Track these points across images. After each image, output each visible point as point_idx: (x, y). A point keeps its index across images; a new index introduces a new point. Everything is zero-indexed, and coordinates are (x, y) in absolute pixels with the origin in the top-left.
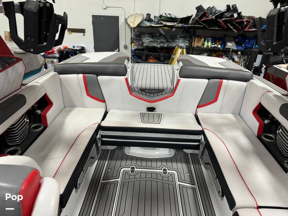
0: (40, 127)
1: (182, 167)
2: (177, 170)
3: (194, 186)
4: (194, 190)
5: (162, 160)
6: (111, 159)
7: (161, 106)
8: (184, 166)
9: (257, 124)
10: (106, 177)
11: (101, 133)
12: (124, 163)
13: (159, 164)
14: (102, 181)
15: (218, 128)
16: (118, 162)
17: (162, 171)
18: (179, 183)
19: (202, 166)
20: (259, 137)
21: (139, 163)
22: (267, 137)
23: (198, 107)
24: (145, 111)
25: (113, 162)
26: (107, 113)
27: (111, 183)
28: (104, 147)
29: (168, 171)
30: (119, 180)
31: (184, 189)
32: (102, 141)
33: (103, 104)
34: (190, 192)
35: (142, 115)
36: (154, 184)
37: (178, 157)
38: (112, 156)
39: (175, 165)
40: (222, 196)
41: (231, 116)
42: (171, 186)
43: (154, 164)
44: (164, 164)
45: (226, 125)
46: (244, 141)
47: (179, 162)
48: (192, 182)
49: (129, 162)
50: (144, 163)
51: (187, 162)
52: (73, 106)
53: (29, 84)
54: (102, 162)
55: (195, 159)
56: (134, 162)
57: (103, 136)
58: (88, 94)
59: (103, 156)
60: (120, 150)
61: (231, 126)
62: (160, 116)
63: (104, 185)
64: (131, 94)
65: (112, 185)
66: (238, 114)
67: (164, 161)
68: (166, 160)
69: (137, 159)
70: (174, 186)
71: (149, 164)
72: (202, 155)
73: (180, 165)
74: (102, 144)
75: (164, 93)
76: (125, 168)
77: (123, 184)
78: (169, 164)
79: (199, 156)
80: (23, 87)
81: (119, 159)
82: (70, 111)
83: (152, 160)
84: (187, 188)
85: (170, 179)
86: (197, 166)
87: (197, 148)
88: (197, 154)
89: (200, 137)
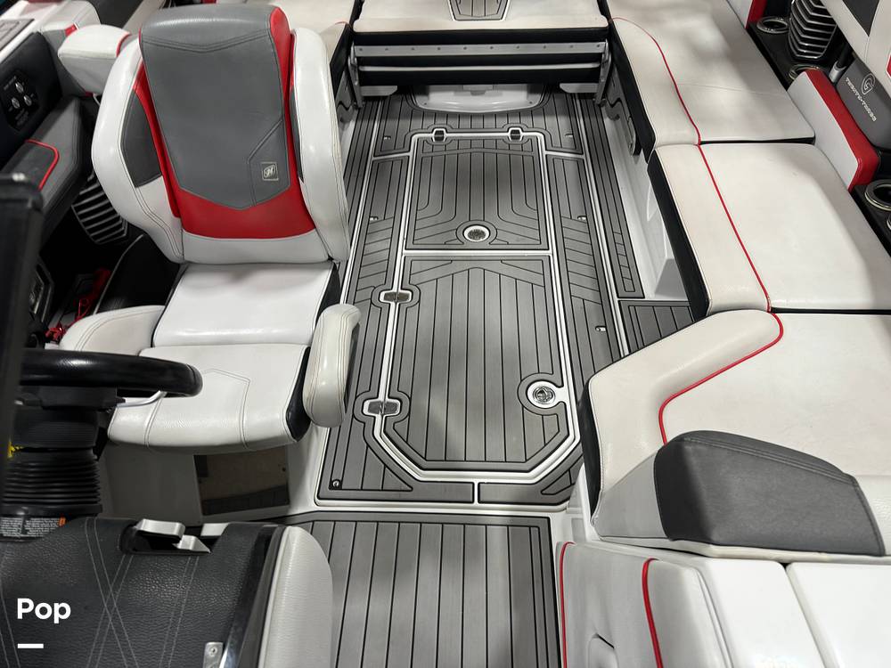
1: (559, 125)
2: (544, 131)
3: (583, 157)
4: (580, 164)
5: (507, 114)
6: (386, 116)
8: (563, 122)
10: (380, 150)
11: (357, 51)
12: (417, 123)
13: (501, 122)
14: (371, 158)
15: (652, 15)
16: (404, 123)
17: (509, 134)
18: (545, 153)
19: (607, 121)
20: (750, 28)
21: (453, 122)
22: (771, 25)
25: (392, 123)
27: (393, 161)
28: (367, 91)
29: (522, 134)
30: (410, 154)
31: (559, 164)
32: (362, 75)
34: (571, 168)
35: (455, 1)
36: (490, 157)
37: (549, 106)
38: (387, 110)
39: (539, 121)
40: (637, 153)
42: (528, 160)
43: (490, 122)
44: (514, 121)
47: (551, 115)
48: (577, 148)
49: (429, 122)
50: (465, 123)
51: (570, 113)
54: (365, 124)
55: (591, 106)
56: (442, 121)
60: (405, 103)
63: (377, 167)
65: (397, 166)
67: (516, 116)
68: (519, 113)
69: (447, 115)
70: (535, 161)
71: (478, 123)
72: (605, 94)
73: (551, 121)
74: (362, 83)
76: (422, 134)
77: (420, 162)
78: (527, 121)
79: (598, 100)
81: (406, 117)
83: (483, 116)
84: (567, 159)
85: (527, 147)
86: (593, 119)
87: (591, 76)
88: (592, 95)
89: (603, 47)
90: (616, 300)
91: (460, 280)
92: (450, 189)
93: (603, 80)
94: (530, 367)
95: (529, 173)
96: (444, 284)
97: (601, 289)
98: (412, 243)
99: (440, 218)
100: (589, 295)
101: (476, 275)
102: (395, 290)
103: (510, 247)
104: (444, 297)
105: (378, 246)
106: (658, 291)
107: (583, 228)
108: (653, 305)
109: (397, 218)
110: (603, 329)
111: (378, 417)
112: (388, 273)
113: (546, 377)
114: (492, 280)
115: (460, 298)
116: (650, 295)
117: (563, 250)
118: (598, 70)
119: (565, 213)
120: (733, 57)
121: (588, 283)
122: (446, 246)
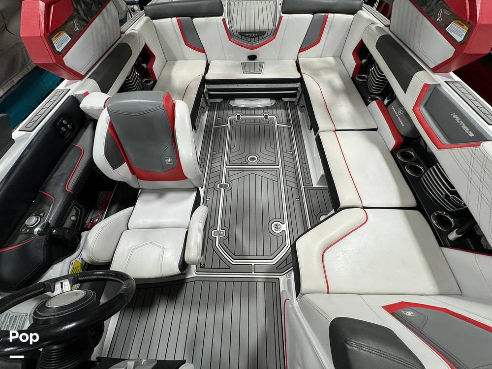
1: (281, 113)
2: (277, 116)
3: (290, 126)
4: (289, 129)
5: (263, 108)
6: (219, 110)
7: (261, 52)
8: (283, 111)
9: (354, 64)
10: (217, 124)
11: (207, 86)
12: (230, 112)
13: (261, 111)
14: (214, 127)
15: (316, 72)
16: (226, 112)
17: (264, 117)
18: (277, 125)
19: (299, 111)
20: (353, 79)
21: (243, 112)
22: (360, 78)
23: (300, 52)
24: (246, 60)
25: (221, 112)
26: (209, 65)
28: (212, 100)
29: (269, 117)
30: (228, 125)
31: (282, 129)
32: (209, 95)
33: (203, 54)
34: (286, 131)
35: (244, 65)
36: (257, 126)
37: (278, 105)
38: (219, 107)
39: (274, 111)
40: (311, 129)
41: (331, 59)
42: (271, 127)
43: (257, 112)
44: (266, 111)
45: (324, 69)
46: (338, 82)
47: (279, 109)
48: (288, 123)
49: (235, 112)
50: (248, 112)
51: (286, 108)
52: (175, 60)
53: (127, 32)
54: (211, 112)
55: (293, 106)
56: (239, 111)
57: (209, 90)
58: (186, 44)
59: (212, 107)
60: (226, 103)
61: (329, 69)
62: (261, 64)
63: (216, 130)
64: (230, 40)
65: (223, 129)
66: (339, 57)
67: (266, 109)
68: (267, 108)
69: (241, 109)
70: (273, 128)
71: (252, 112)
72: (299, 102)
73: (279, 111)
74: (209, 98)
75: (265, 36)
76: (232, 117)
77: (231, 128)
78: (270, 111)
79: (296, 103)
80: (123, 35)
81: (226, 110)
82: (173, 65)
83: (254, 109)
84: (284, 127)
85: (270, 122)
86: (294, 111)
87: (294, 95)
88: (294, 102)
89: (298, 85)
90: (303, 187)
91: (247, 178)
92: (243, 139)
93: (298, 97)
94: (272, 216)
95: (271, 133)
96: (241, 180)
97: (298, 183)
98: (230, 163)
99: (239, 152)
100: (294, 185)
101: (253, 176)
102: (223, 183)
103: (266, 165)
104: (241, 187)
105: (216, 164)
106: (318, 184)
107: (291, 156)
108: (316, 189)
109: (223, 152)
110: (298, 199)
111: (217, 237)
112: (220, 176)
113: (278, 220)
114: (258, 178)
115: (247, 186)
116: (315, 185)
117: (284, 166)
118: (296, 93)
119: (285, 151)
120: (347, 92)
121: (293, 180)
122: (242, 164)
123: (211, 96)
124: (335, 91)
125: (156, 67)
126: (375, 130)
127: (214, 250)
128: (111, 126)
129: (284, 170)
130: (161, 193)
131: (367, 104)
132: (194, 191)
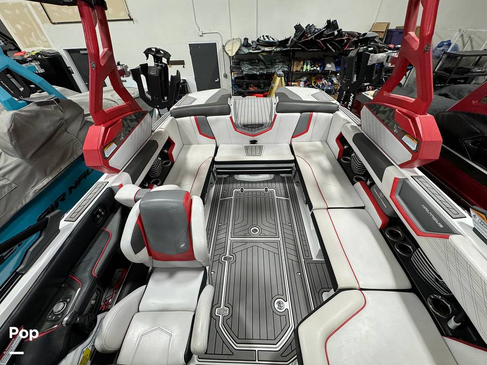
0: (169, 163)
2: (275, 188)
3: (288, 199)
4: (287, 201)
5: (264, 182)
6: (224, 183)
7: (261, 139)
8: (281, 185)
9: (338, 149)
10: (223, 196)
11: (216, 166)
12: (235, 185)
13: (262, 185)
14: (220, 199)
15: (307, 155)
16: (231, 185)
17: (264, 190)
18: (276, 197)
19: (295, 185)
20: (339, 160)
21: (246, 185)
22: (345, 159)
23: (292, 138)
24: (248, 144)
25: (227, 185)
26: (218, 148)
27: (227, 200)
28: (219, 176)
29: (268, 190)
30: (232, 197)
31: (281, 201)
33: (213, 140)
34: (285, 203)
35: (247, 148)
36: (259, 199)
37: (277, 179)
38: (225, 181)
39: (274, 184)
40: (306, 204)
41: (319, 143)
42: (271, 200)
43: (258, 185)
44: (266, 184)
45: (314, 151)
46: (326, 164)
47: (277, 182)
48: (286, 196)
49: (239, 185)
50: (250, 185)
51: (283, 182)
52: (190, 144)
53: (156, 131)
54: (218, 185)
55: (290, 180)
56: (242, 185)
57: (217, 169)
58: (201, 133)
59: (219, 182)
60: (231, 178)
61: (318, 152)
62: (261, 148)
63: (222, 202)
64: (236, 130)
65: (228, 201)
66: (325, 141)
68: (267, 181)
69: (245, 182)
70: (273, 200)
71: (254, 185)
72: (294, 177)
73: (277, 185)
75: (264, 126)
76: (236, 189)
77: (236, 200)
78: (270, 184)
79: (292, 178)
80: (153, 133)
81: (231, 183)
82: (189, 148)
83: (256, 182)
84: (282, 200)
85: (270, 195)
86: (291, 184)
87: (290, 172)
88: (290, 177)
89: (293, 165)
90: (303, 260)
91: (250, 250)
92: (246, 210)
93: (293, 174)
94: (275, 292)
95: (271, 206)
96: (244, 252)
97: (298, 256)
98: (234, 235)
99: (242, 224)
100: (294, 258)
101: (255, 248)
102: (227, 256)
103: (267, 236)
104: (244, 259)
105: (221, 236)
106: (317, 257)
107: (290, 229)
108: (316, 263)
109: (228, 224)
110: (299, 274)
111: (221, 316)
112: (225, 248)
113: (281, 297)
114: (261, 251)
115: (250, 259)
116: (314, 259)
117: (284, 238)
118: (292, 170)
119: (284, 223)
120: (335, 172)
121: (293, 252)
122: (245, 236)
123: (218, 173)
124: (324, 171)
125: (175, 152)
126: (363, 208)
127: (217, 332)
128: (140, 218)
129: (285, 243)
130: (172, 272)
131: (353, 183)
132: (202, 270)
